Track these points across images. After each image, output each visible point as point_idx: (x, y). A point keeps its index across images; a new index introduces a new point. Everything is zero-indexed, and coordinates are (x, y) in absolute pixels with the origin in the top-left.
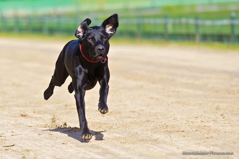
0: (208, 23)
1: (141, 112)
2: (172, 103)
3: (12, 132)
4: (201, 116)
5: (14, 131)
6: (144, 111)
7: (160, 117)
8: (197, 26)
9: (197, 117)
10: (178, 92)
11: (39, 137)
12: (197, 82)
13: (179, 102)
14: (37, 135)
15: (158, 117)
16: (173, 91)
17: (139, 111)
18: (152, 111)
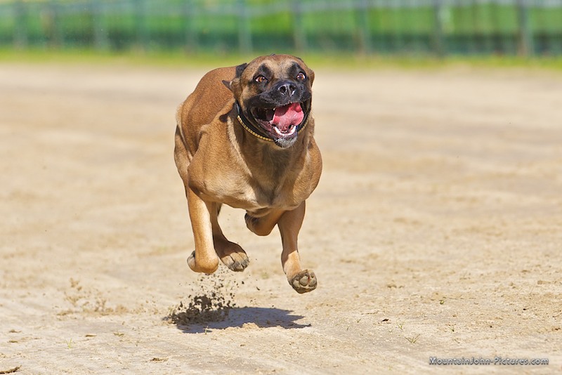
1: (371, 262)
2: (457, 232)
3: (13, 331)
4: (537, 266)
5: (17, 328)
6: (379, 259)
7: (422, 274)
9: (525, 269)
10: (474, 200)
11: (87, 344)
12: (523, 171)
13: (474, 230)
14: (81, 339)
15: (417, 273)
16: (460, 199)
17: (363, 258)
18: (401, 258)
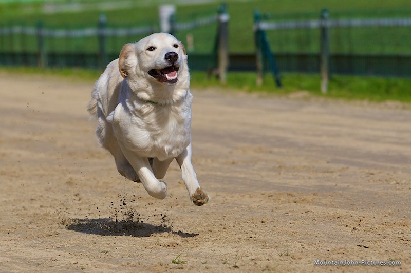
0: (60, 33)
8: (40, 39)
